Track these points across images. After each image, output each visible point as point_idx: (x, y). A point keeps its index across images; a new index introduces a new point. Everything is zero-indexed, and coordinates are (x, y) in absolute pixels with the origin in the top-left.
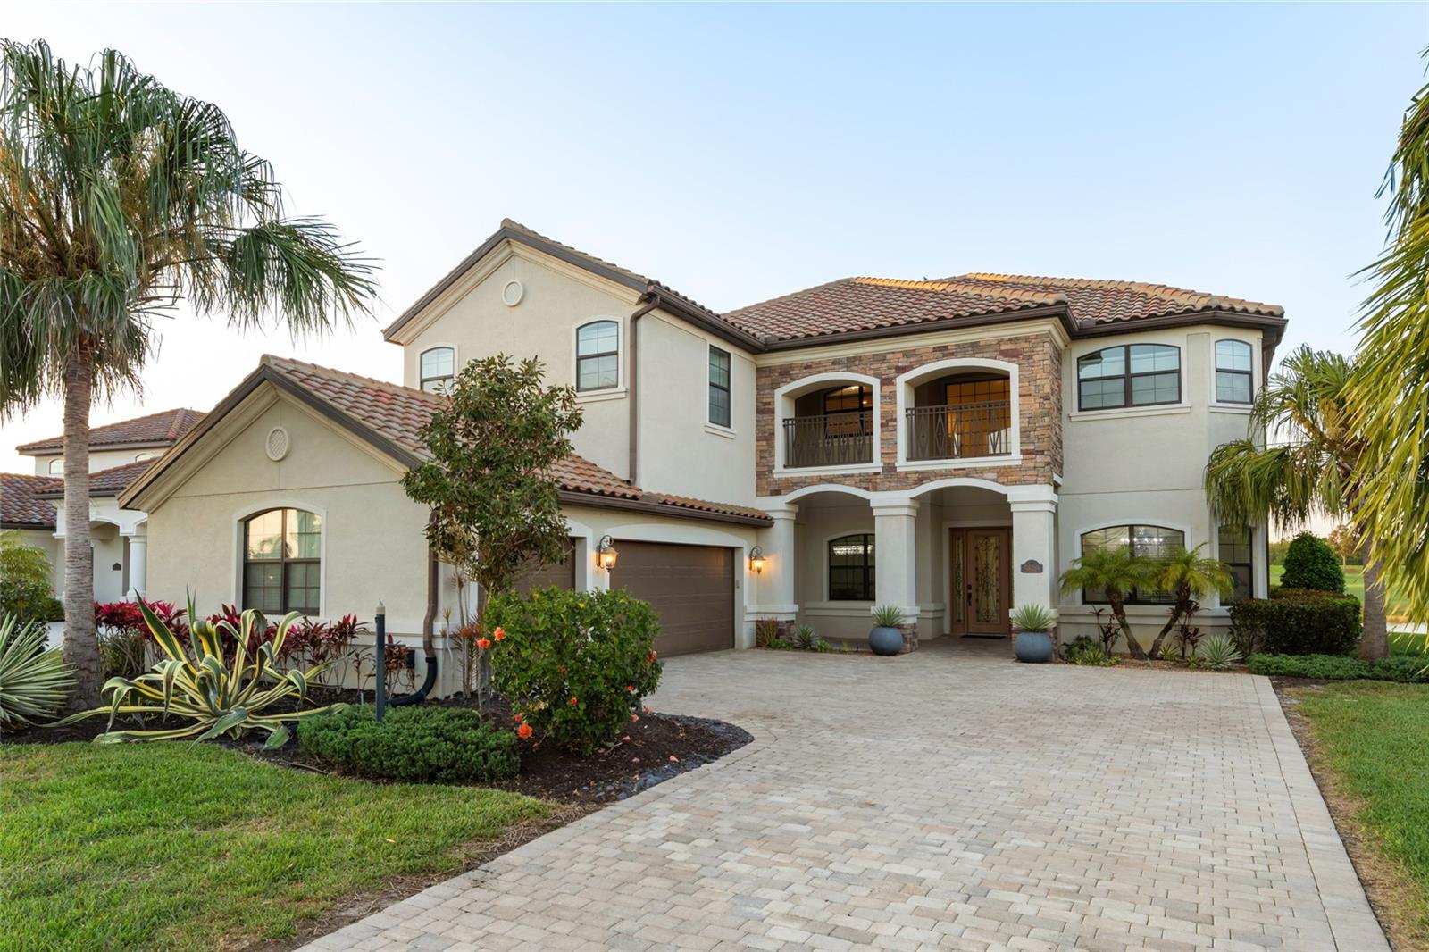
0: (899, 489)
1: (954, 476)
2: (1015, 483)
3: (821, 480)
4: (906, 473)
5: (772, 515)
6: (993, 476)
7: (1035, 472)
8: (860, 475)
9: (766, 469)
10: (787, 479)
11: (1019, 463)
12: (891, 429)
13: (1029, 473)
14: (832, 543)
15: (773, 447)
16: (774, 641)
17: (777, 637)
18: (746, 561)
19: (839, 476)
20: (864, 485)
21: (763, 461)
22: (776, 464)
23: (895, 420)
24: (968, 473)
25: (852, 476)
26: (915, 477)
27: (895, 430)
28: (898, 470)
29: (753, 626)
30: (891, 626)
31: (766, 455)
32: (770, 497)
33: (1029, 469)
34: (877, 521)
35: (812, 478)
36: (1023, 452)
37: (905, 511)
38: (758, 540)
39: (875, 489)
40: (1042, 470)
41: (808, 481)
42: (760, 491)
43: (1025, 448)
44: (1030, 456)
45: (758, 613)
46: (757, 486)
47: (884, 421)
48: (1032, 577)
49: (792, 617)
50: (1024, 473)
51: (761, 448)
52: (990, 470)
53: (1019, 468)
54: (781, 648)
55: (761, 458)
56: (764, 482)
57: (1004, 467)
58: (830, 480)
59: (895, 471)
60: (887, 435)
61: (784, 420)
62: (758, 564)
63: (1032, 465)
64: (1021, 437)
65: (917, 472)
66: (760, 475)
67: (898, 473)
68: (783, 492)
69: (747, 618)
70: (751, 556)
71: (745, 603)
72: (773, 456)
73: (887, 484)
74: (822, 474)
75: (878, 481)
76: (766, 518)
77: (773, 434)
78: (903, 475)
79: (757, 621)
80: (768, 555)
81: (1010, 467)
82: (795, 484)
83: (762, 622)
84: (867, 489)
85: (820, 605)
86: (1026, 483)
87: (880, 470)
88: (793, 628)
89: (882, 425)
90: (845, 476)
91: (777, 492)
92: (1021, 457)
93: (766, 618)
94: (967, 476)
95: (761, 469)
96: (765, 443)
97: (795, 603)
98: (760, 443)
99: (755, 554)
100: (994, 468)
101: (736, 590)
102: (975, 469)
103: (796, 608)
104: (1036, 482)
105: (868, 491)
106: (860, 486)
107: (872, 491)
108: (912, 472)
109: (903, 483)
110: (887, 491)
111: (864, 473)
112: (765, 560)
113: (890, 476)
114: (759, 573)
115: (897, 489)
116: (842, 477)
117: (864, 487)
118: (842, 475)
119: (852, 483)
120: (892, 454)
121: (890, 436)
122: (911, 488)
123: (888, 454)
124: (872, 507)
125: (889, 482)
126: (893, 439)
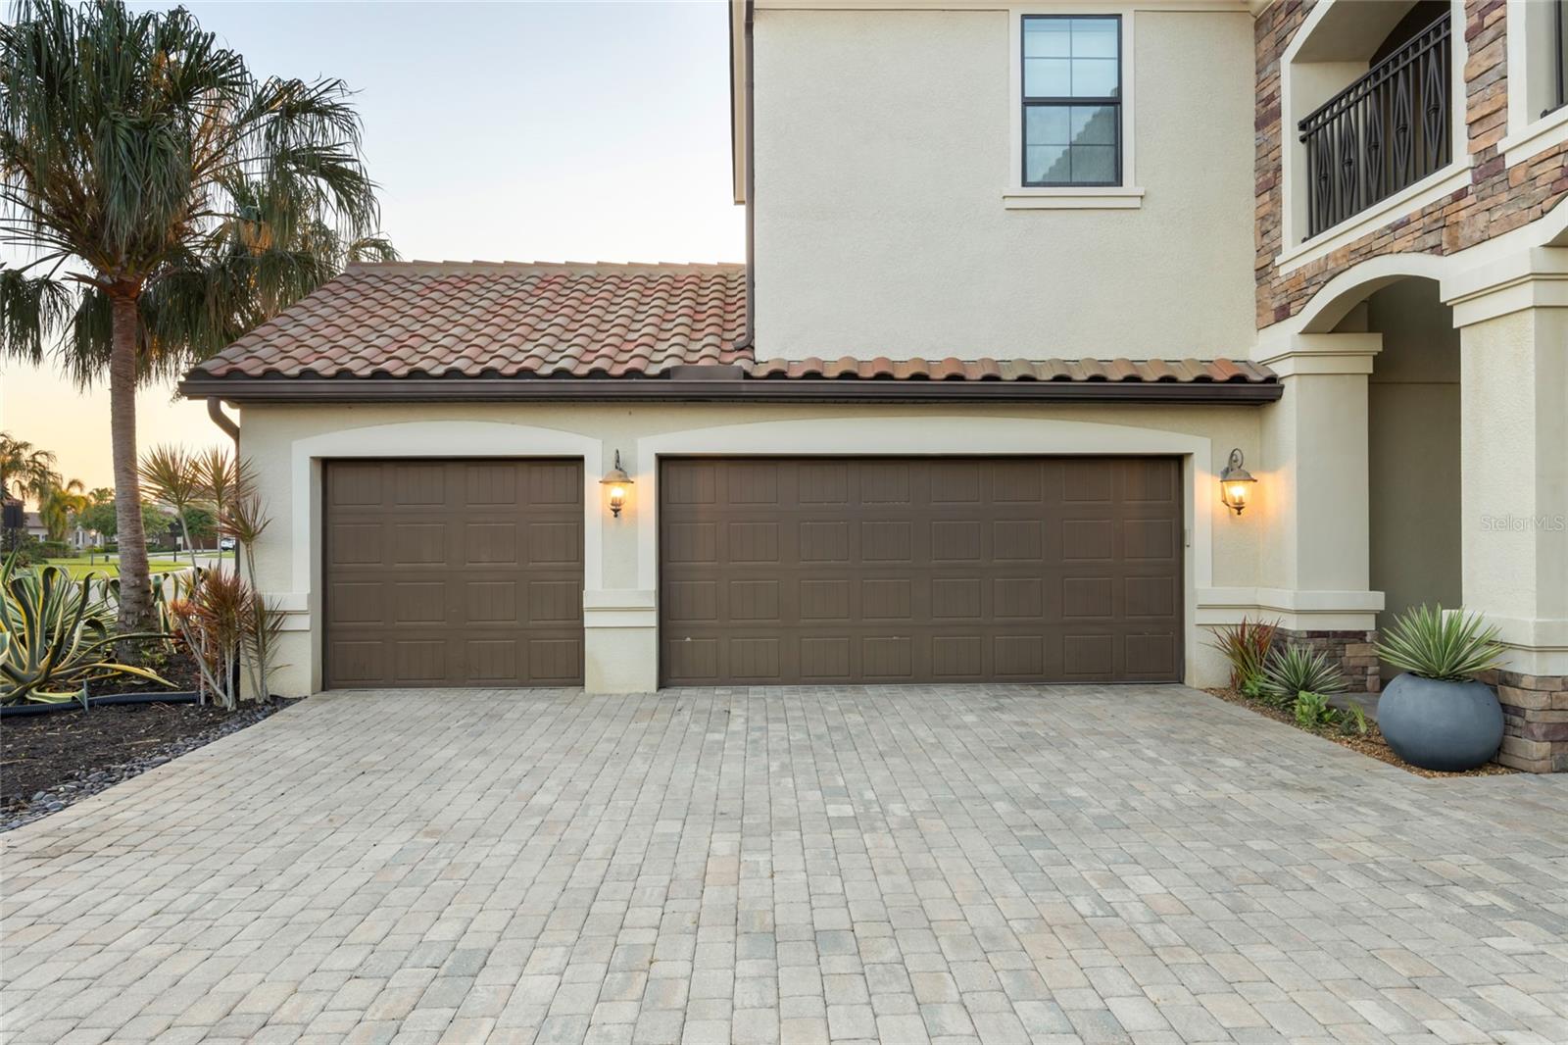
0: (1512, 228)
3: (1351, 254)
4: (1528, 165)
8: (1423, 213)
9: (1268, 259)
10: (1298, 273)
12: (1490, 34)
15: (1279, 202)
19: (1381, 234)
20: (1431, 240)
21: (1265, 240)
22: (1283, 241)
25: (1405, 223)
26: (1553, 169)
27: (1501, 35)
28: (1509, 161)
31: (1269, 224)
32: (1275, 326)
34: (1464, 341)
35: (1336, 255)
39: (1455, 246)
41: (1330, 265)
42: (1261, 316)
46: (1258, 304)
47: (1474, 20)
49: (1360, 624)
51: (1263, 211)
55: (1263, 234)
56: (1266, 292)
58: (1368, 250)
59: (1502, 168)
60: (1483, 60)
62: (1236, 490)
65: (1559, 150)
66: (1260, 276)
67: (1507, 175)
72: (1280, 222)
73: (1483, 220)
75: (1463, 215)
77: (1279, 169)
78: (1521, 174)
82: (1310, 281)
84: (1437, 250)
87: (1468, 179)
89: (1471, 35)
90: (1394, 228)
91: (1284, 312)
95: (1262, 262)
96: (1268, 197)
97: (1373, 588)
98: (1261, 199)
99: (1233, 467)
101: (1186, 551)
105: (1441, 253)
106: (1421, 246)
107: (1450, 254)
108: (1544, 156)
109: (1523, 202)
110: (1484, 241)
111: (1431, 205)
112: (1256, 481)
113: (1489, 191)
114: (1239, 514)
115: (1507, 228)
116: (1388, 232)
117: (1432, 248)
118: (1389, 227)
119: (1408, 244)
120: (1494, 117)
121: (1487, 58)
122: (1543, 213)
123: (1485, 121)
124: (1448, 304)
125: (1488, 210)
126: (1495, 66)
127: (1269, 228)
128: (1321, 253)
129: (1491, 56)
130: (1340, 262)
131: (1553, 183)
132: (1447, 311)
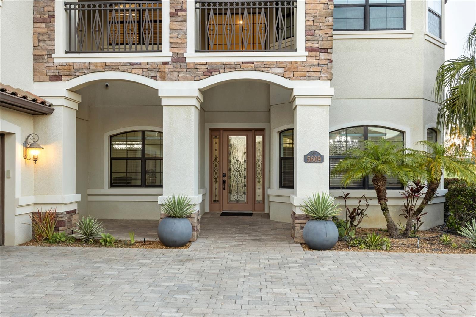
0: (188, 80)
1: (243, 69)
2: (300, 78)
3: (106, 67)
4: (195, 64)
5: (49, 101)
6: (280, 70)
7: (318, 69)
8: (148, 64)
9: (44, 53)
10: (68, 65)
11: (304, 59)
12: (180, 19)
13: (313, 69)
14: (113, 138)
15: (53, 30)
16: (52, 234)
17: (57, 229)
18: (19, 149)
19: (125, 64)
20: (152, 74)
21: (41, 44)
22: (56, 48)
23: (185, 11)
24: (256, 67)
25: (140, 64)
26: (204, 68)
27: (185, 20)
28: (188, 60)
29: (28, 220)
30: (181, 217)
31: (45, 38)
32: (50, 83)
33: (313, 65)
34: (165, 110)
35: (96, 65)
36: (310, 50)
37: (195, 102)
38: (34, 126)
39: (163, 79)
40: (325, 67)
41: (92, 67)
42: (38, 76)
43: (310, 45)
44: (314, 54)
45: (35, 204)
46: (35, 70)
47: (174, 11)
48: (313, 166)
49: (74, 207)
50: (308, 69)
51: (40, 31)
52: (277, 64)
53: (304, 64)
54: (59, 242)
55: (39, 41)
56: (42, 67)
57: (291, 63)
58: (116, 68)
59: (184, 61)
60: (177, 25)
61: (66, 4)
62: (32, 152)
63: (316, 62)
64: (307, 35)
65: (206, 64)
66: (37, 58)
67: (187, 64)
68: (64, 78)
69: (19, 211)
70: (26, 145)
71: (18, 195)
72: (54, 39)
73: (176, 74)
74: (108, 61)
75: (167, 70)
76: (43, 103)
77: (53, 16)
78: (192, 66)
79: (33, 213)
80: (47, 143)
81: (296, 63)
82: (78, 70)
83: (39, 213)
84: (155, 78)
85: (102, 191)
86: (309, 78)
87: (169, 60)
88: (75, 217)
89: (172, 15)
90: (132, 64)
91: (57, 78)
92: (306, 53)
93: (43, 209)
94: (256, 69)
95: (39, 53)
96: (43, 25)
97: (77, 192)
98: (38, 25)
99: (30, 141)
100: (281, 63)
101: (6, 180)
102: (263, 63)
103: (78, 197)
104: (319, 78)
105: (156, 80)
106: (147, 75)
107: (160, 81)
108: (201, 63)
109: (193, 74)
110: (176, 81)
111: (152, 62)
112: (43, 148)
113: (179, 66)
114: (35, 163)
115: (186, 80)
116: (129, 65)
117: (152, 77)
118: (129, 63)
119: (140, 72)
120: (182, 44)
121: (179, 26)
122: (200, 79)
123: (178, 44)
124: (160, 97)
125: (178, 72)
126: (183, 29)
127: (46, 39)
128: (87, 61)
129: (181, 25)
130: (99, 68)
131: (204, 72)
132: (160, 99)
